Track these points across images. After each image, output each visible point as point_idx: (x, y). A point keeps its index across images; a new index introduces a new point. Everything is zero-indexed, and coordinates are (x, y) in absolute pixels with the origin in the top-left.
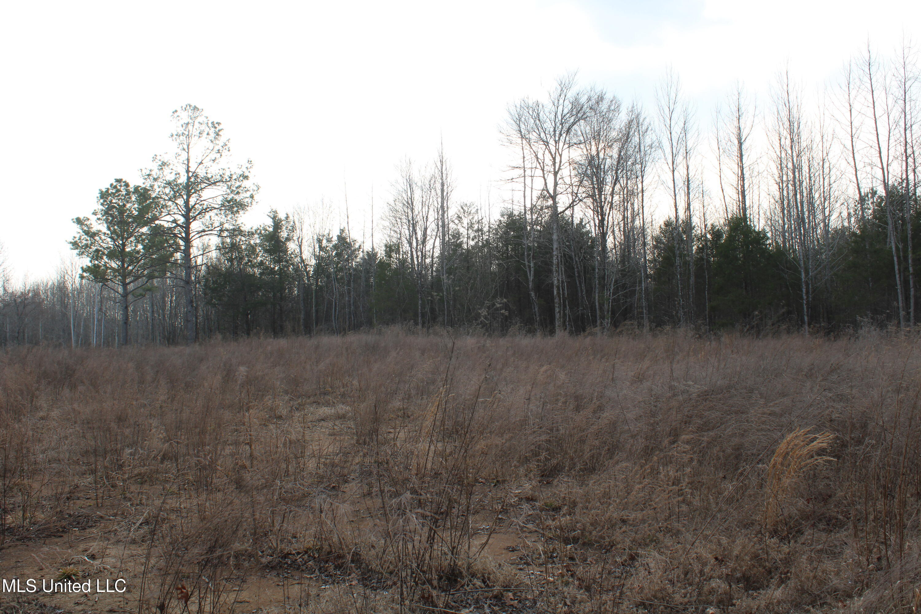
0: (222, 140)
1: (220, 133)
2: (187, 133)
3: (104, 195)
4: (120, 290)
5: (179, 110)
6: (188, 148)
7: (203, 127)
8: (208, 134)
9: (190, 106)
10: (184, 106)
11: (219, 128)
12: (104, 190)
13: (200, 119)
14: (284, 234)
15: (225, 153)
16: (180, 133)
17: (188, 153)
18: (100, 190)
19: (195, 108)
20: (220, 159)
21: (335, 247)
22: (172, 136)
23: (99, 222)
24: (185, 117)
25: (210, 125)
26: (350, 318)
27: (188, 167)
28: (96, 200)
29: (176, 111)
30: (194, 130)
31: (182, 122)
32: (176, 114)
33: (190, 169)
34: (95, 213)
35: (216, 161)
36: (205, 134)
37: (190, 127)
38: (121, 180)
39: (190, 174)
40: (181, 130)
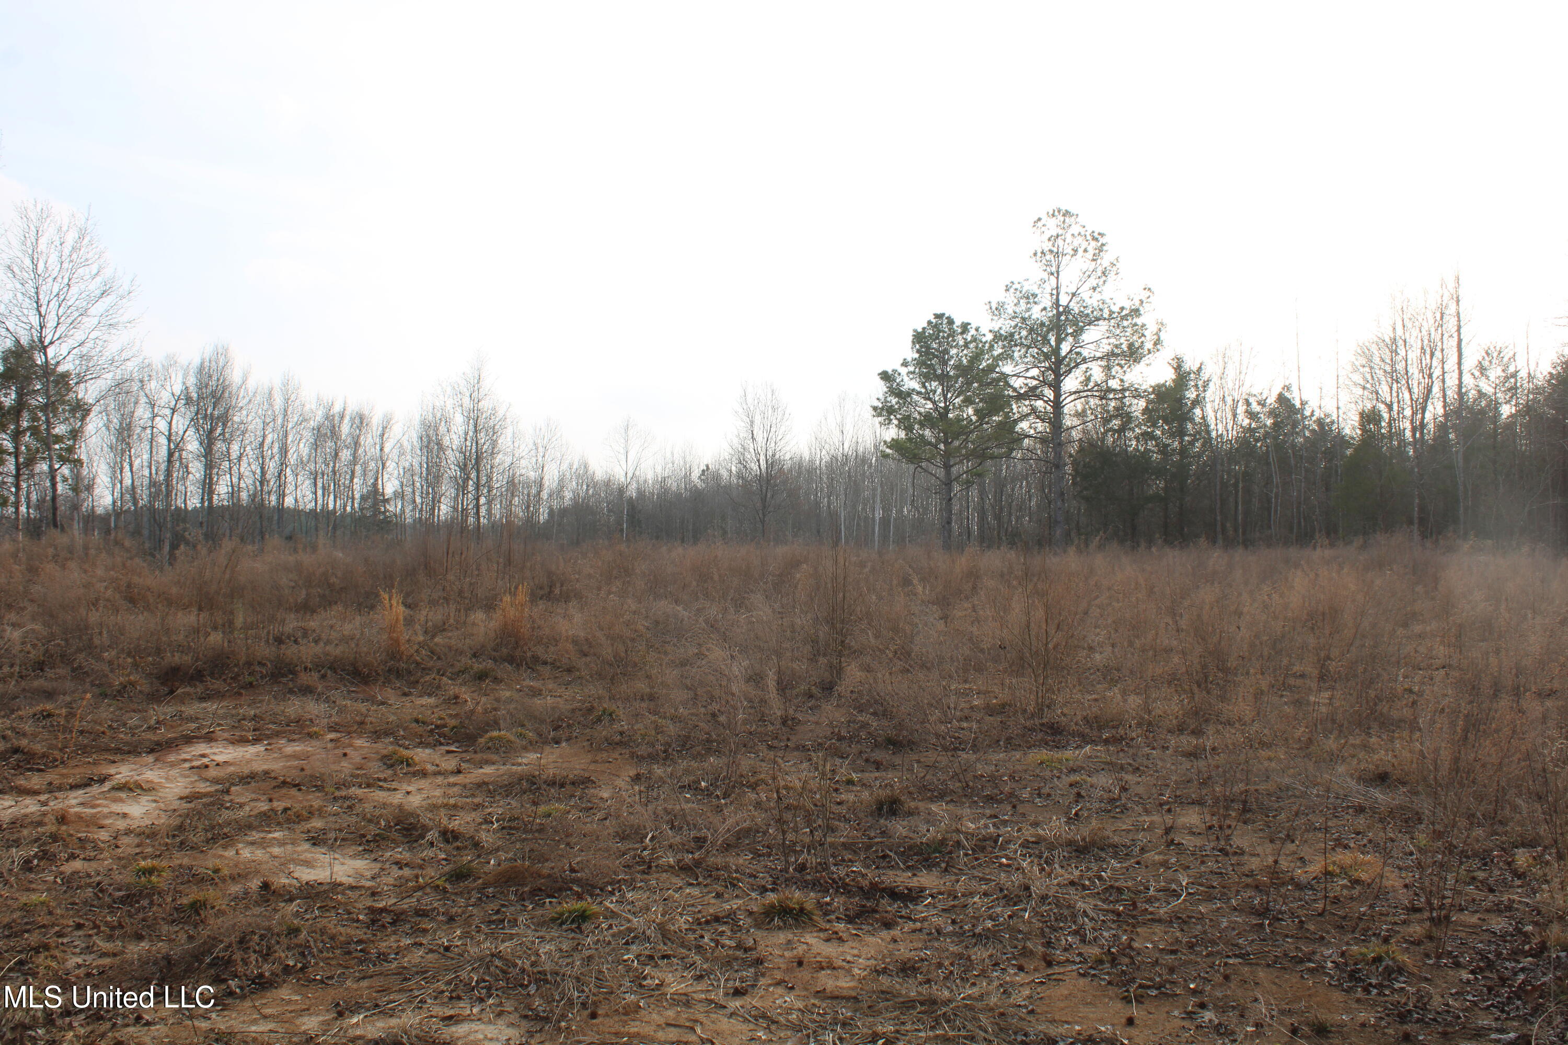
0: (1106, 260)
1: (1105, 248)
2: (1055, 250)
3: (919, 337)
4: (941, 473)
5: (1044, 217)
6: (1058, 272)
7: (1079, 241)
8: (1085, 251)
9: (1059, 211)
10: (1051, 212)
11: (1102, 240)
12: (920, 330)
13: (1075, 229)
14: (1191, 394)
15: (1111, 277)
16: (1046, 249)
17: (1057, 278)
18: (915, 331)
19: (1067, 213)
20: (1104, 288)
21: (1272, 413)
22: (1035, 254)
23: (911, 376)
24: (1052, 226)
25: (1089, 238)
26: (1299, 522)
27: (1057, 300)
28: (910, 344)
29: (1039, 219)
30: (1066, 246)
31: (1047, 235)
32: (1040, 224)
33: (1061, 303)
34: (905, 364)
35: (1098, 289)
36: (1080, 251)
37: (1060, 242)
38: (943, 314)
39: (1061, 309)
40: (1047, 246)
